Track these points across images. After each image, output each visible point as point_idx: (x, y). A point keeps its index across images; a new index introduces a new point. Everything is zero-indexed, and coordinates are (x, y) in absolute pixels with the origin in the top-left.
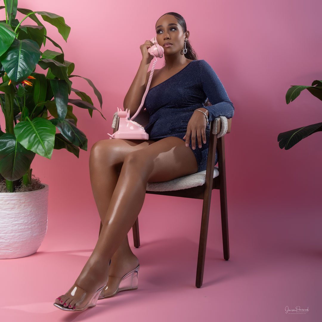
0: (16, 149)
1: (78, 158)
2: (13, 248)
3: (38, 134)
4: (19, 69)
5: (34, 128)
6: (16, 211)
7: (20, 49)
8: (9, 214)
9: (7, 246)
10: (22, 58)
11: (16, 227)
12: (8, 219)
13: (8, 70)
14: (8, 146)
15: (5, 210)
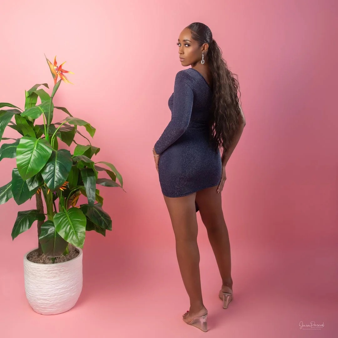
0: (55, 235)
1: (105, 236)
2: (56, 307)
3: (72, 226)
4: (56, 179)
5: (69, 218)
6: (57, 279)
7: (56, 161)
8: (51, 282)
9: (51, 306)
10: (58, 169)
11: (58, 291)
12: (51, 285)
13: (48, 181)
14: (49, 232)
15: (49, 278)
